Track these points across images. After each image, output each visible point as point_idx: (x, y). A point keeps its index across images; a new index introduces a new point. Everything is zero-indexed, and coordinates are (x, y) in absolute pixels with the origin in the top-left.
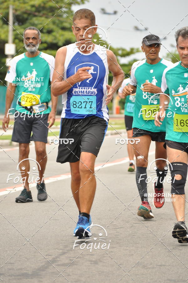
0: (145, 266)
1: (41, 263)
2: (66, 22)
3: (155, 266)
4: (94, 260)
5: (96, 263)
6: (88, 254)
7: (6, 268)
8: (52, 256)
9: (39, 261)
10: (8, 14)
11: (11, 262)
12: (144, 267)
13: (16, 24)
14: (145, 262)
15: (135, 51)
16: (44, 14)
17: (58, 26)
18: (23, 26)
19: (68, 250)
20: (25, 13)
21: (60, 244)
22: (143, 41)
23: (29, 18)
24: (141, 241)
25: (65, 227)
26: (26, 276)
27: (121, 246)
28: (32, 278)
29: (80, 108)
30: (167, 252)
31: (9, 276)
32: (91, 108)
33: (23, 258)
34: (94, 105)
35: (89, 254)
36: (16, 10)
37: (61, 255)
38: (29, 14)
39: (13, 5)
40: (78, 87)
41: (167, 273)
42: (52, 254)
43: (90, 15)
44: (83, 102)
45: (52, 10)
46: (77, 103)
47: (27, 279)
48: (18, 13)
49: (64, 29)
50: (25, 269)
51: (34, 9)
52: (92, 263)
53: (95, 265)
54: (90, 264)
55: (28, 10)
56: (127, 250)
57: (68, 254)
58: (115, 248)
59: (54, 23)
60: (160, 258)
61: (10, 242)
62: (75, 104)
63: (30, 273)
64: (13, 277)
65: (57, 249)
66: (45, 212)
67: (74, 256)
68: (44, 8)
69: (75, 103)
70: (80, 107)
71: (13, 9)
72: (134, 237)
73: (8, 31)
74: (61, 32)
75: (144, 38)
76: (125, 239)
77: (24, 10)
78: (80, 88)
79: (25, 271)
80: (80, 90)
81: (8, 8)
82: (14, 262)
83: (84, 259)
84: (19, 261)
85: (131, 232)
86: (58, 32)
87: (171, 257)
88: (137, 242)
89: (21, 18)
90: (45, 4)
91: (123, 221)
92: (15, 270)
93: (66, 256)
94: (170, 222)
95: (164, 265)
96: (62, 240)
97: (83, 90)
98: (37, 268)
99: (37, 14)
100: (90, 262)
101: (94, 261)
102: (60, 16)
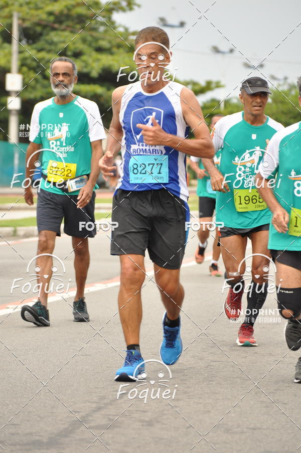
0: (230, 430)
1: (63, 424)
2: (103, 39)
3: (245, 430)
4: (147, 419)
5: (150, 424)
6: (138, 409)
7: (6, 432)
8: (81, 413)
9: (60, 420)
10: (10, 26)
11: (15, 423)
12: (227, 431)
13: (24, 41)
14: (229, 423)
15: (213, 85)
16: (68, 26)
17: (90, 45)
18: (34, 46)
19: (106, 404)
20: (38, 24)
21: (94, 394)
22: (243, 86)
23: (45, 32)
24: (223, 390)
25: (102, 367)
26: (38, 444)
27: (191, 397)
28: (47, 449)
29: (143, 173)
30: (265, 407)
31: (12, 445)
32: (159, 173)
33: (34, 417)
34: (165, 170)
35: (139, 411)
36: (24, 20)
37: (94, 411)
38: (45, 27)
39: (19, 12)
40: (137, 143)
41: (264, 440)
42: (80, 410)
43: (160, 37)
44: (147, 165)
45: (81, 19)
46: (139, 166)
47: (40, 449)
48: (27, 24)
49: (99, 50)
50: (37, 434)
51: (52, 18)
52: (145, 424)
53: (149, 428)
54: (141, 427)
55: (42, 20)
56: (200, 403)
57: (105, 410)
58: (181, 400)
59: (84, 41)
60: (253, 417)
61: (14, 391)
62: (136, 169)
63: (45, 440)
64: (18, 447)
65: (88, 402)
66: (69, 343)
67: (115, 414)
68: (68, 17)
69: (135, 166)
70: (143, 171)
71: (19, 18)
72: (211, 382)
73: (10, 54)
74: (95, 55)
75: (245, 82)
76: (197, 386)
77: (36, 20)
78: (140, 145)
79: (37, 438)
80: (141, 147)
81: (10, 16)
82: (20, 423)
83: (132, 418)
84: (28, 421)
85: (206, 375)
86: (90, 56)
87: (271, 415)
88: (217, 392)
89: (31, 32)
90: (69, 10)
91: (194, 357)
92: (21, 435)
93: (103, 412)
94: (270, 359)
95: (259, 428)
96: (96, 388)
97: (144, 148)
98: (56, 432)
99: (56, 26)
100: (140, 424)
101: (147, 422)
102: (94, 29)
